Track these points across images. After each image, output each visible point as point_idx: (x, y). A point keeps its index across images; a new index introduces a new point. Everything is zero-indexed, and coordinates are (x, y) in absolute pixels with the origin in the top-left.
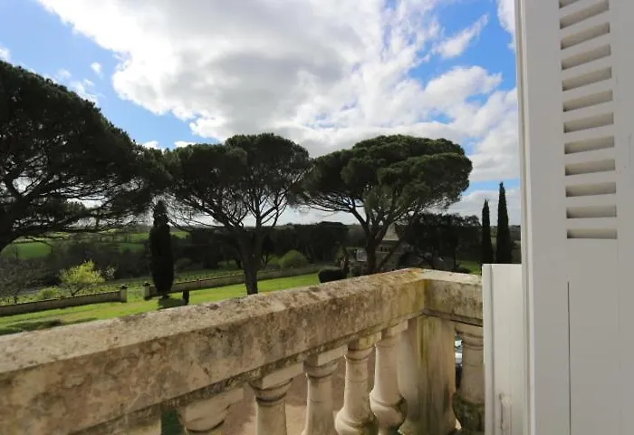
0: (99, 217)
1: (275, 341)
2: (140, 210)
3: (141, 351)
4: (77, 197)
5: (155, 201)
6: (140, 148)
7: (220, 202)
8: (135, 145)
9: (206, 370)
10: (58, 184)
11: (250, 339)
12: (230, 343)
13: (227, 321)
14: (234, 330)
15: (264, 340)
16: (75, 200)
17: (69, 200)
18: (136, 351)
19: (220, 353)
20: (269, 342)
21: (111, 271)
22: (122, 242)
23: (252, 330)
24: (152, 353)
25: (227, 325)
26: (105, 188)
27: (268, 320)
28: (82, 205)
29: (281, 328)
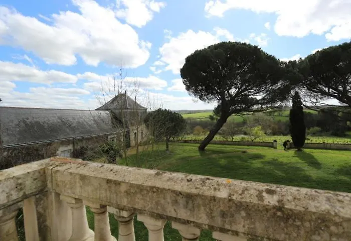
0: (262, 104)
1: (216, 214)
2: (283, 99)
3: (150, 189)
4: (252, 95)
5: (293, 92)
6: (282, 63)
7: (344, 88)
8: (280, 62)
9: (175, 210)
10: (245, 90)
11: (199, 206)
12: (187, 203)
13: (186, 191)
14: (189, 197)
15: (208, 210)
16: (252, 96)
17: (250, 97)
18: (149, 189)
19: (181, 205)
20: (211, 213)
21: (269, 131)
22: (277, 116)
23: (200, 201)
24: (154, 192)
25: (185, 193)
26: (266, 88)
27: (211, 200)
28: (256, 98)
29: (222, 208)
